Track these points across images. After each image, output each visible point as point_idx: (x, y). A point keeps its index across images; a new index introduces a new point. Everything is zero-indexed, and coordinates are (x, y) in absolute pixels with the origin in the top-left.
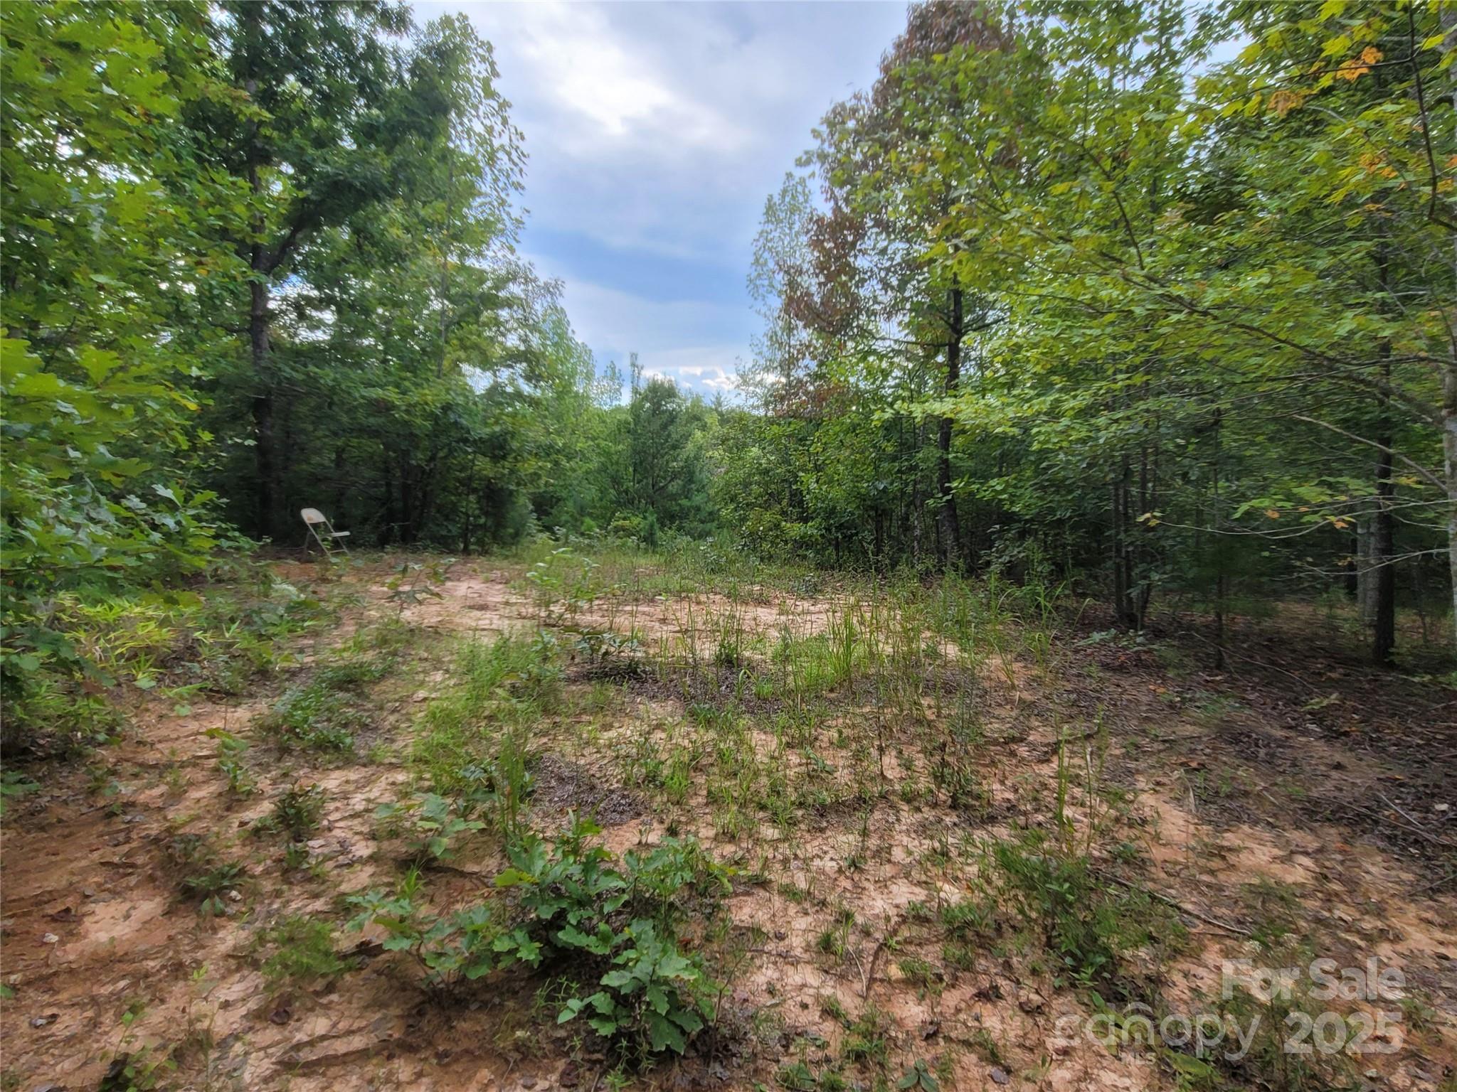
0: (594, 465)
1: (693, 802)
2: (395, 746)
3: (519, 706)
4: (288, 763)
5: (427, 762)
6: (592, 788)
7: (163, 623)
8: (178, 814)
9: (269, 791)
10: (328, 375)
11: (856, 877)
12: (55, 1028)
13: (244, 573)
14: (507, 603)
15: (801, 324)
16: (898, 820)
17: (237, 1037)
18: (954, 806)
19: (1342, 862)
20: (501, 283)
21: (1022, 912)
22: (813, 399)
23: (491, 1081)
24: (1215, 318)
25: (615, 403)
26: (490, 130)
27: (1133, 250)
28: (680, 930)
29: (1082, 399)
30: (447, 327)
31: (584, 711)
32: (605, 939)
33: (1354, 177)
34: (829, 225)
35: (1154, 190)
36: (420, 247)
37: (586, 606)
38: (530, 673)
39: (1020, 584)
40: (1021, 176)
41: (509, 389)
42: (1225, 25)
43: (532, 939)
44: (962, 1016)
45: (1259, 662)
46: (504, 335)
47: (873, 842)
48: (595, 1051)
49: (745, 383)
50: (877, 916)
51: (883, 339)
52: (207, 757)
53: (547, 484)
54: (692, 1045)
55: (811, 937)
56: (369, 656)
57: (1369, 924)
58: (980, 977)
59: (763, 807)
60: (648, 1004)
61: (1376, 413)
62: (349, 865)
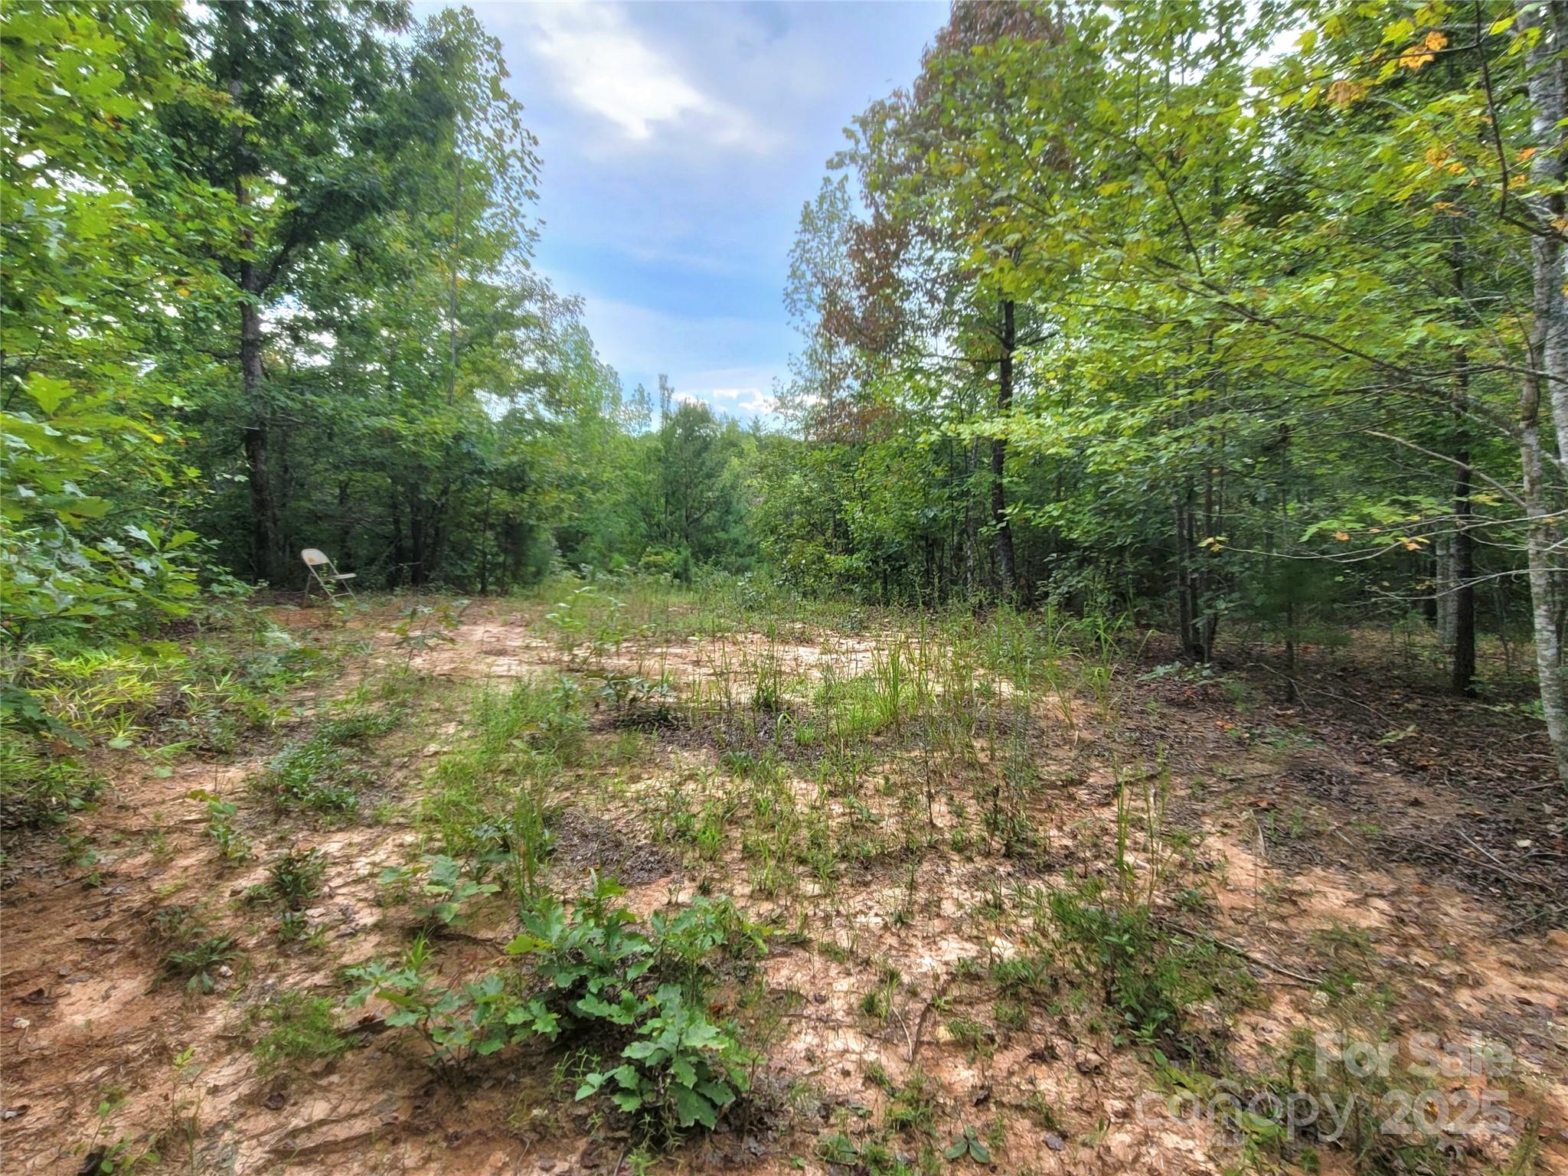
0: (622, 497)
1: (728, 858)
2: (402, 806)
3: (540, 758)
4: (287, 826)
5: (437, 821)
6: (618, 845)
7: (145, 677)
8: (162, 884)
9: (264, 856)
10: (326, 405)
11: (903, 934)
12: (25, 1121)
13: (238, 621)
14: (527, 647)
15: (842, 341)
16: (949, 871)
17: (226, 1125)
18: (1008, 855)
19: (1419, 905)
20: (516, 300)
21: (1079, 966)
22: (856, 421)
23: (505, 1164)
24: (1278, 327)
25: (644, 429)
26: (500, 134)
27: (1192, 256)
28: (712, 996)
29: (1141, 416)
30: (457, 350)
31: (610, 762)
32: (629, 1008)
33: (1420, 172)
34: (870, 233)
35: (1216, 190)
36: (425, 262)
37: (613, 649)
38: (550, 723)
39: (1080, 615)
40: (1076, 178)
41: (529, 416)
42: (1288, 13)
43: (549, 1010)
44: (1015, 1079)
45: (1333, 693)
46: (520, 357)
47: (921, 896)
48: (618, 1129)
49: (784, 405)
50: (925, 975)
51: (931, 355)
52: (196, 822)
53: (570, 518)
54: (725, 1119)
55: (853, 999)
56: (374, 708)
57: (1447, 969)
58: (1035, 1037)
59: (802, 861)
60: (674, 1077)
61: (1449, 426)
62: (353, 935)
